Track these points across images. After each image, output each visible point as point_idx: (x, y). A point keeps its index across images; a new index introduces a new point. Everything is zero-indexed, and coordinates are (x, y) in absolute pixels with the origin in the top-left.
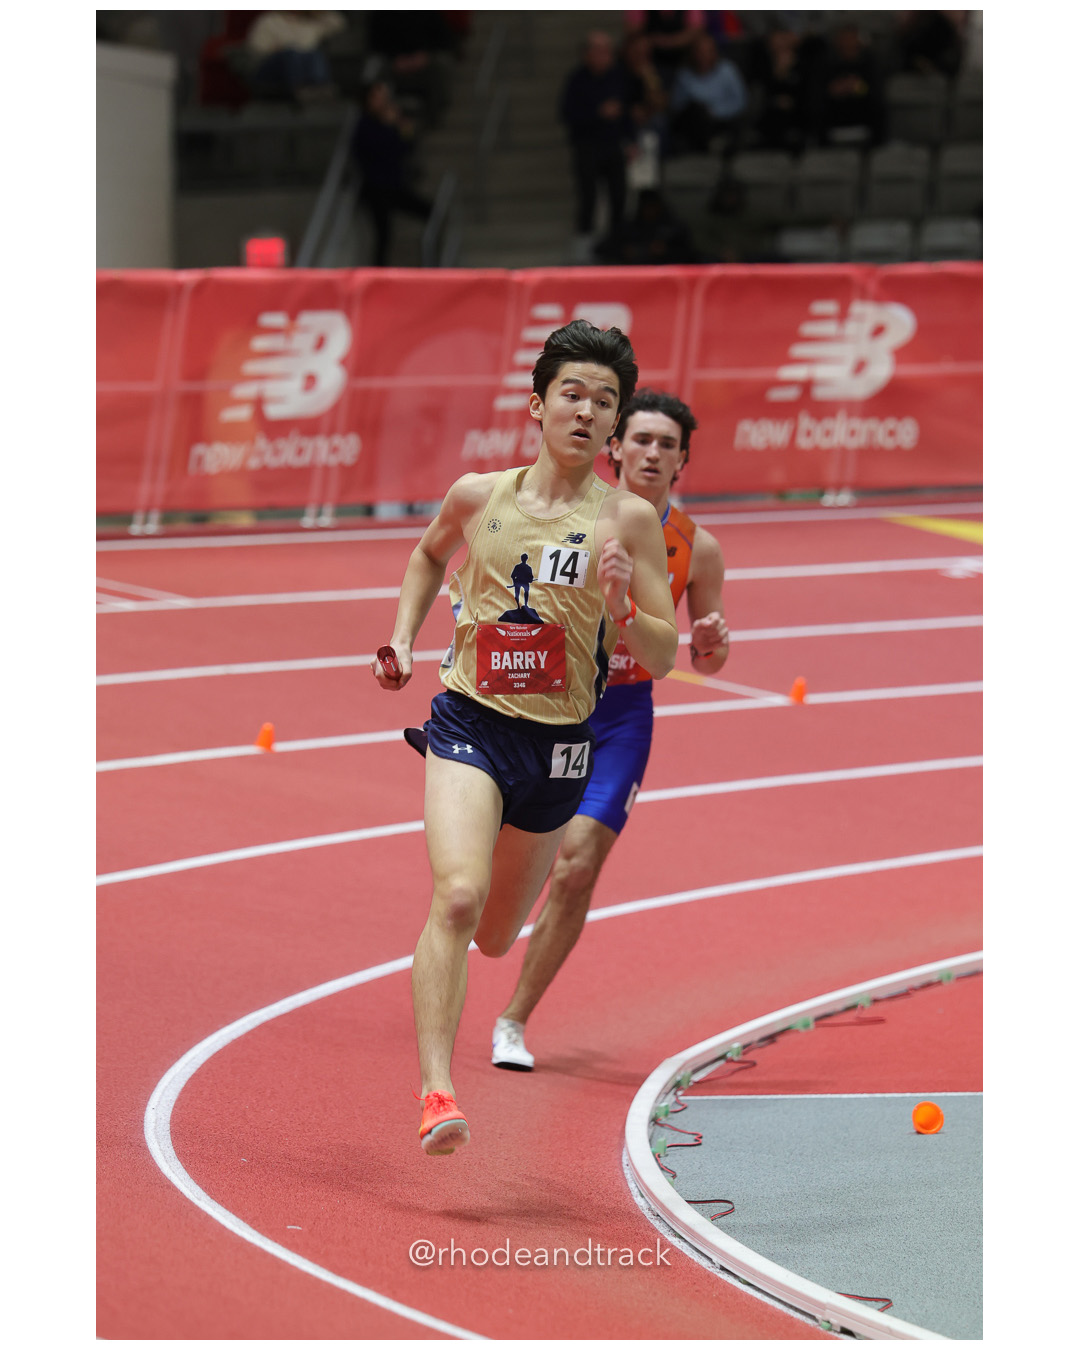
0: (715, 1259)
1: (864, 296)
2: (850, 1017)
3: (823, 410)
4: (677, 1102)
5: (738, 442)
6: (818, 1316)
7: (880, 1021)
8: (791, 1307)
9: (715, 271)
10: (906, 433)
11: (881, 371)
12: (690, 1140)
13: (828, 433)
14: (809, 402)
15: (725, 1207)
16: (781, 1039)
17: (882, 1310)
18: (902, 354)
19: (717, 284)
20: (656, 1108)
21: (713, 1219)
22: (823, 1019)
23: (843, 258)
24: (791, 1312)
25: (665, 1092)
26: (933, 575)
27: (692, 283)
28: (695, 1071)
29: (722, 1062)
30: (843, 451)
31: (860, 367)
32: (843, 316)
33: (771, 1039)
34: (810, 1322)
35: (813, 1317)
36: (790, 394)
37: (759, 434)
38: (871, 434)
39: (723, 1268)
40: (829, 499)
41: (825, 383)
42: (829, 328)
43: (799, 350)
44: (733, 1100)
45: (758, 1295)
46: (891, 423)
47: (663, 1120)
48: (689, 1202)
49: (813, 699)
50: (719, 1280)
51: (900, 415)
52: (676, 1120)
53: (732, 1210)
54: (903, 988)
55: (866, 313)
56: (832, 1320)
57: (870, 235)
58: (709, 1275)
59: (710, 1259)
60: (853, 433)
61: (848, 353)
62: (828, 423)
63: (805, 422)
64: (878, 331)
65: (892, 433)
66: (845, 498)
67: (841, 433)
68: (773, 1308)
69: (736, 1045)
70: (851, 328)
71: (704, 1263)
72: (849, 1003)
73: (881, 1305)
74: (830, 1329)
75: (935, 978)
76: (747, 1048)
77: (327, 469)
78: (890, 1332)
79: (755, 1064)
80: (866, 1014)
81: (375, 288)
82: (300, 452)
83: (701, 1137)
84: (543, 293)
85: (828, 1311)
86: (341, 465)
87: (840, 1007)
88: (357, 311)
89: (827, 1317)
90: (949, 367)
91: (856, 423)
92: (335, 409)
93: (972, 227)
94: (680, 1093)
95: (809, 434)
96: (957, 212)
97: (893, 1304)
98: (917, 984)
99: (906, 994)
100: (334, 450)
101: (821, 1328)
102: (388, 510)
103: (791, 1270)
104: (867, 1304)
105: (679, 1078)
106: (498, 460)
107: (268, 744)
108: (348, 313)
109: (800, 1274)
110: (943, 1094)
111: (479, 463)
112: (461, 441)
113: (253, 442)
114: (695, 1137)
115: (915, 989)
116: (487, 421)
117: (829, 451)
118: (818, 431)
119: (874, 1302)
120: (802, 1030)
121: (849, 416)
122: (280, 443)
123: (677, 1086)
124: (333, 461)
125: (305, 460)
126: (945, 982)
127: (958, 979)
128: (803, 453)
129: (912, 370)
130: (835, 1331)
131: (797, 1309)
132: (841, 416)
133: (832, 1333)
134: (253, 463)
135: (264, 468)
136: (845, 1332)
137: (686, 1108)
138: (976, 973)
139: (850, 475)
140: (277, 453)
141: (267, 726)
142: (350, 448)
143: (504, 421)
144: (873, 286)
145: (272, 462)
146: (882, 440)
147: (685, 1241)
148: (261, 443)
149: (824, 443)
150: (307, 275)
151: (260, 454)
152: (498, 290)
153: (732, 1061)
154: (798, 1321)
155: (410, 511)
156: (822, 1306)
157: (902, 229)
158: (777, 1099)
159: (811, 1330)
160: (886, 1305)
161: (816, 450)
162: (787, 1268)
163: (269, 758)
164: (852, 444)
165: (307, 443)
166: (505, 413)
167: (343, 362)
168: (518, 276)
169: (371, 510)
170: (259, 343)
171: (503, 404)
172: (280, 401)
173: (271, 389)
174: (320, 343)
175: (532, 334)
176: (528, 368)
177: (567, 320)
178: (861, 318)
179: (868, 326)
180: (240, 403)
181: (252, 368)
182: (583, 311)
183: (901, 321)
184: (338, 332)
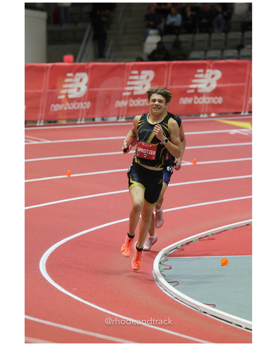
0: (174, 296)
1: (209, 68)
2: (207, 238)
3: (200, 95)
4: (166, 259)
5: (180, 103)
6: (198, 309)
7: (214, 239)
8: (192, 307)
9: (175, 62)
10: (220, 100)
11: (214, 86)
12: (169, 268)
13: (201, 100)
14: (197, 93)
15: (176, 283)
16: (190, 243)
17: (213, 307)
18: (218, 82)
19: (175, 65)
20: (160, 260)
21: (174, 286)
22: (200, 239)
23: (205, 59)
24: (192, 308)
25: (162, 257)
26: (226, 133)
27: (169, 65)
28: (170, 251)
29: (176, 249)
30: (205, 104)
31: (209, 85)
32: (204, 73)
33: (188, 243)
34: (196, 310)
35: (197, 309)
36: (192, 91)
37: (185, 101)
38: (212, 100)
39: (176, 298)
40: (201, 116)
41: (200, 88)
42: (201, 76)
43: (194, 81)
44: (179, 258)
45: (184, 304)
46: (216, 98)
47: (162, 263)
48: (168, 282)
49: (198, 163)
50: (175, 300)
51: (218, 97)
52: (165, 263)
53: (178, 284)
54: (219, 231)
55: (210, 72)
56: (202, 310)
57: (211, 54)
58: (173, 299)
59: (173, 296)
60: (207, 100)
61: (206, 81)
62: (201, 98)
63: (196, 98)
64: (213, 76)
65: (216, 100)
66: (205, 116)
67: (204, 100)
68: (188, 307)
69: (180, 245)
70: (206, 75)
71: (171, 296)
72: (206, 235)
73: (213, 306)
74: (201, 312)
75: (227, 229)
76: (182, 246)
77: (83, 110)
78: (215, 312)
79: (184, 250)
80: (210, 238)
81: (94, 67)
82: (76, 106)
83: (171, 267)
84: (134, 68)
85: (200, 308)
86: (86, 109)
87: (204, 236)
88: (89, 72)
89: (200, 309)
90: (230, 85)
91: (208, 98)
92: (85, 95)
93: (236, 51)
94: (166, 256)
95: (197, 101)
96: (232, 48)
97: (216, 306)
98: (222, 230)
99: (220, 233)
100: (85, 105)
101: (199, 312)
102: (98, 119)
103: (192, 298)
104: (210, 306)
105: (166, 253)
106: (123, 107)
107: (69, 175)
108: (88, 73)
109: (194, 299)
110: (228, 256)
111: (119, 108)
112: (115, 103)
113: (65, 103)
114: (170, 267)
115: (222, 231)
116: (121, 98)
117: (202, 105)
118: (199, 100)
119: (211, 306)
120: (195, 241)
121: (206, 96)
122: (72, 104)
123: (166, 255)
124: (84, 108)
125: (78, 108)
126: (229, 230)
127: (232, 229)
128: (195, 105)
129: (221, 85)
130: (202, 312)
131: (193, 307)
132: (204, 96)
133: (201, 313)
134: (65, 109)
135: (68, 110)
136: (204, 312)
137: (168, 260)
138: (236, 228)
139: (206, 110)
140: (71, 106)
141: (69, 171)
142: (88, 105)
143: (125, 98)
144: (211, 66)
145: (70, 108)
146: (214, 102)
147: (167, 291)
148: (67, 104)
149: (200, 103)
150: (78, 64)
151: (67, 106)
152: (123, 67)
153: (179, 249)
154: (193, 310)
155: (103, 119)
156: (199, 307)
157: (219, 52)
158: (189, 258)
159: (197, 312)
160: (214, 306)
161: (198, 104)
162: (191, 298)
163: (69, 178)
164: (207, 103)
165: (78, 104)
166: (125, 96)
167: (86, 85)
168: (127, 64)
169: (94, 120)
170: (67, 80)
171: (124, 94)
172: (71, 94)
173: (69, 91)
174: (81, 80)
175: (131, 78)
176: (130, 86)
177: (139, 74)
178: (209, 73)
179: (210, 75)
180: (62, 94)
181: (65, 86)
182: (143, 72)
183: (218, 74)
184: (85, 77)
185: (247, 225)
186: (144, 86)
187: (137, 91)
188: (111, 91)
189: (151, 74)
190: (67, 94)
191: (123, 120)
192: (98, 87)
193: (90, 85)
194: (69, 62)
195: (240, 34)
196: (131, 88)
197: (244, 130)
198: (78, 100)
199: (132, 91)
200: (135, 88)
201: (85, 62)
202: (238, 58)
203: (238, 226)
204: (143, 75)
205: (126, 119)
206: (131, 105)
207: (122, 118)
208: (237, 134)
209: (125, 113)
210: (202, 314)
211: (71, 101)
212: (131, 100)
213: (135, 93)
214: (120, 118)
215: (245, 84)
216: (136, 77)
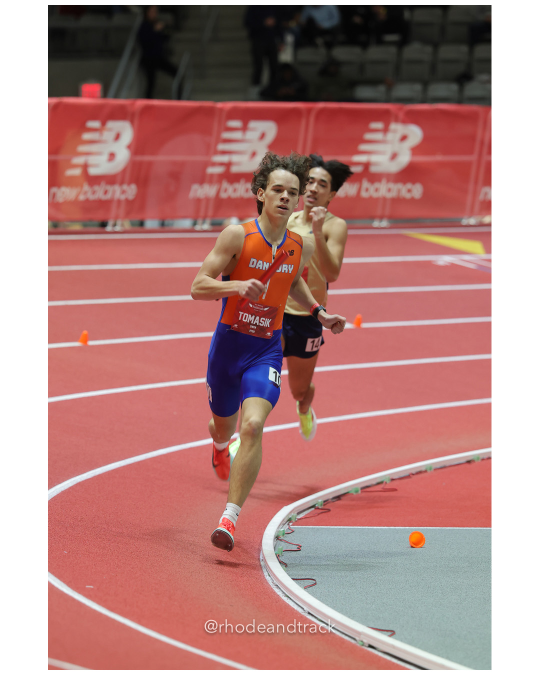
0: (305, 608)
1: (397, 120)
2: (379, 488)
3: (375, 178)
4: (289, 529)
6: (357, 638)
7: (395, 490)
8: (343, 633)
9: (321, 105)
10: (417, 191)
11: (405, 158)
12: (295, 548)
13: (377, 190)
14: (369, 174)
15: (311, 582)
16: (342, 498)
17: (390, 636)
18: (415, 150)
19: (322, 111)
20: (278, 531)
21: (305, 588)
22: (365, 488)
23: (388, 100)
24: (343, 636)
25: (282, 524)
26: (429, 264)
27: (309, 111)
28: (299, 513)
29: (313, 509)
30: (384, 199)
31: (394, 156)
32: (386, 130)
33: (338, 498)
34: (353, 641)
35: (354, 639)
36: (359, 169)
38: (399, 191)
39: (309, 613)
40: (376, 224)
41: (376, 164)
42: (378, 136)
43: (363, 147)
44: (318, 529)
46: (409, 186)
47: (282, 538)
48: (293, 579)
49: (365, 325)
50: (307, 619)
51: (414, 182)
52: (288, 538)
53: (315, 584)
54: (407, 474)
55: (397, 128)
56: (365, 641)
57: (403, 90)
58: (302, 616)
59: (303, 609)
60: (389, 190)
61: (388, 149)
62: (377, 185)
63: (365, 184)
64: (404, 138)
65: (409, 191)
66: (384, 223)
67: (384, 190)
68: (335, 634)
69: (320, 501)
70: (390, 136)
71: (300, 610)
72: (379, 481)
73: (390, 633)
74: (363, 645)
75: (423, 469)
76: (326, 502)
77: (119, 201)
78: (393, 647)
79: (329, 510)
80: (387, 487)
81: (147, 109)
82: (106, 192)
83: (301, 547)
84: (233, 114)
85: (362, 636)
86: (127, 200)
87: (374, 483)
88: (136, 122)
89: (361, 639)
90: (439, 158)
91: (391, 185)
92: (124, 171)
93: (454, 87)
94: (291, 524)
95: (367, 190)
96: (446, 79)
97: (396, 633)
98: (414, 472)
99: (408, 477)
100: (123, 192)
101: (358, 645)
102: (151, 224)
103: (344, 615)
104: (382, 633)
105: (290, 517)
106: (207, 199)
107: (85, 342)
108: (132, 122)
109: (349, 617)
110: (425, 528)
111: (198, 201)
112: (189, 189)
113: (82, 186)
114: (298, 546)
115: (413, 474)
116: (203, 179)
117: (377, 199)
118: (372, 189)
119: (386, 632)
120: (355, 494)
121: (388, 181)
122: (96, 188)
123: (290, 520)
124: (123, 197)
125: (108, 196)
126: (429, 471)
127: (435, 469)
128: (364, 199)
129: (421, 159)
130: (366, 646)
131: (346, 635)
132: (384, 181)
133: (363, 647)
134: (82, 198)
135: (87, 200)
136: (370, 646)
137: (293, 532)
138: (445, 467)
139: (387, 212)
140: (94, 193)
141: (85, 332)
142: (131, 191)
143: (211, 179)
144: (401, 115)
145: (91, 197)
146: (405, 194)
147: (291, 599)
148: (86, 187)
149: (375, 195)
150: (112, 101)
151: (86, 193)
152: (210, 112)
153: (318, 508)
154: (347, 641)
155: (163, 225)
156: (359, 633)
157: (418, 87)
158: (340, 528)
159: (353, 646)
160: (392, 633)
161: (371, 198)
162: (342, 614)
163: (85, 349)
164: (389, 195)
165: (110, 188)
166: (212, 175)
167: (129, 147)
168: (219, 105)
169: (142, 224)
170: (86, 136)
171: (211, 170)
172: (96, 166)
173: (92, 160)
174: (118, 137)
175: (226, 135)
176: (224, 153)
177: (244, 128)
178: (395, 131)
179: (398, 136)
180: (75, 166)
181: (82, 148)
182: (253, 124)
183: (415, 133)
184: (126, 131)
185: (469, 462)
186: (254, 154)
187: (238, 164)
188: (183, 164)
189: (270, 128)
190: (85, 167)
191: (206, 226)
192: (154, 152)
193: (137, 148)
194: (92, 96)
195: (464, 49)
196: (225, 159)
197: (466, 257)
198: (110, 180)
199: (228, 165)
200: (235, 158)
201: (127, 97)
202: (460, 101)
203: (448, 464)
204: (254, 130)
205: (213, 224)
206: (224, 195)
207: (203, 223)
208: (453, 266)
209: (210, 213)
210: (366, 650)
211: (94, 181)
212: (225, 185)
213: (234, 169)
214: (200, 221)
215: (473, 158)
216: (237, 135)
